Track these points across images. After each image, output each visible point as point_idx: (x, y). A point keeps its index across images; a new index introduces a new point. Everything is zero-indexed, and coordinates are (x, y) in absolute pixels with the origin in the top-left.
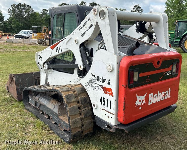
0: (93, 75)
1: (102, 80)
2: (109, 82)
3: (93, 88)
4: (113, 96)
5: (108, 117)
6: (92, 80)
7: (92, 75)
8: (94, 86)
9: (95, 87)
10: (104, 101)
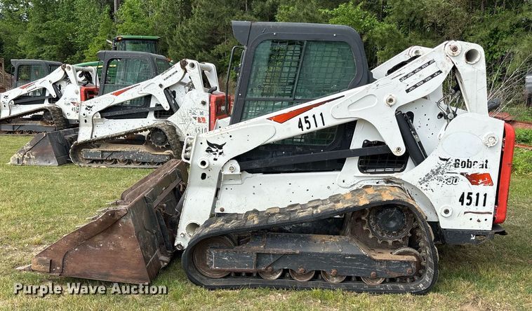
0: (444, 160)
1: (468, 164)
2: (485, 163)
3: (441, 183)
4: (492, 185)
5: (479, 221)
6: (440, 168)
7: (441, 159)
8: (445, 178)
9: (447, 180)
10: (469, 198)
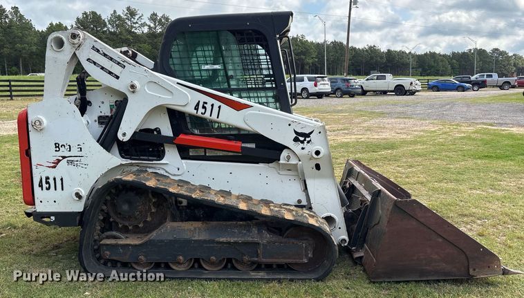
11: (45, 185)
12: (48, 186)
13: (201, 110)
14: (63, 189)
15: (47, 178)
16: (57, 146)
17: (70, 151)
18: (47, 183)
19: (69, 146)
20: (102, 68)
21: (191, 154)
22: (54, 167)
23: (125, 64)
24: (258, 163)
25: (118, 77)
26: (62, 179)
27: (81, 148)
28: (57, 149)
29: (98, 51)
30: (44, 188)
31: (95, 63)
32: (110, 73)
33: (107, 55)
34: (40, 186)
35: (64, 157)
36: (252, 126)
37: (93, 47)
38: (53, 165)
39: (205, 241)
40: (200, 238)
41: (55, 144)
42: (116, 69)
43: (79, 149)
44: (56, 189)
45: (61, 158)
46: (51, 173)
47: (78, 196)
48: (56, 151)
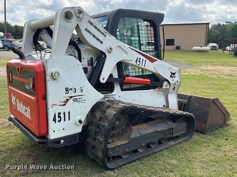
11: (57, 119)
12: (59, 119)
13: (138, 63)
14: (69, 120)
15: (59, 114)
16: (67, 90)
17: (75, 92)
18: (58, 118)
19: (75, 89)
20: (94, 36)
21: (124, 88)
22: (64, 105)
23: (106, 34)
24: (149, 89)
25: (102, 43)
26: (69, 113)
27: (82, 90)
28: (67, 92)
29: (92, 24)
30: (57, 121)
31: (90, 32)
32: (98, 39)
33: (97, 27)
34: (54, 120)
35: (71, 97)
36: (157, 70)
37: (89, 21)
38: (63, 103)
39: (153, 133)
40: (151, 132)
41: (66, 88)
42: (101, 37)
43: (81, 91)
44: (65, 121)
45: (69, 98)
46: (62, 110)
47: (80, 122)
48: (66, 93)
